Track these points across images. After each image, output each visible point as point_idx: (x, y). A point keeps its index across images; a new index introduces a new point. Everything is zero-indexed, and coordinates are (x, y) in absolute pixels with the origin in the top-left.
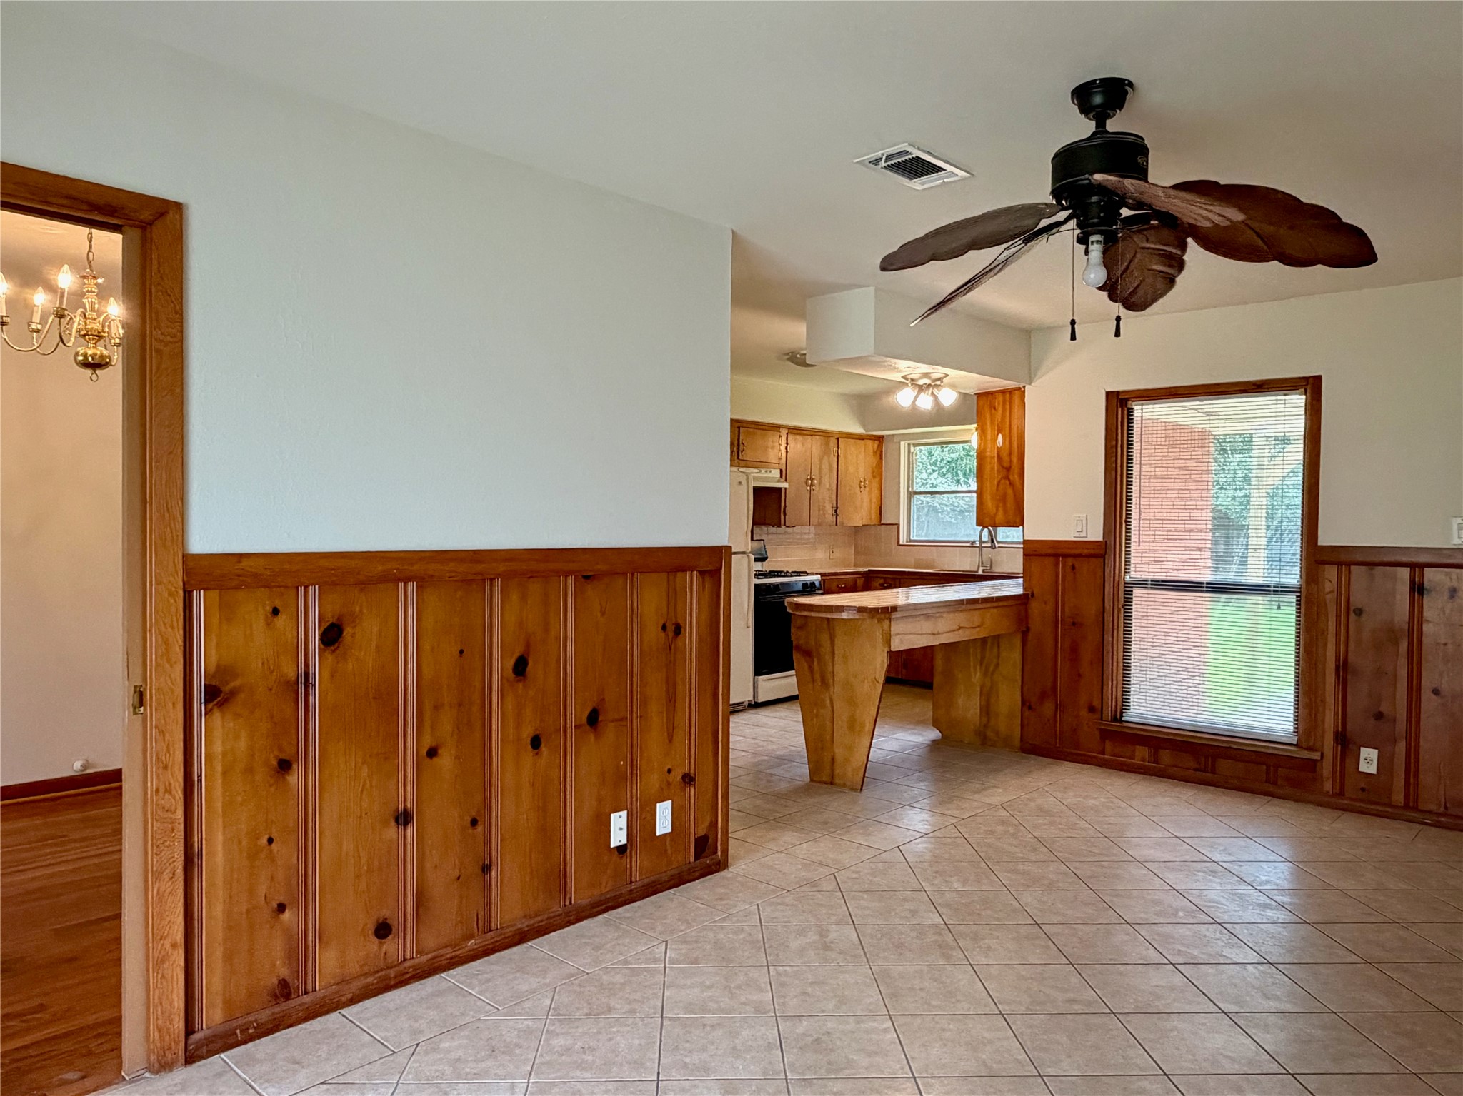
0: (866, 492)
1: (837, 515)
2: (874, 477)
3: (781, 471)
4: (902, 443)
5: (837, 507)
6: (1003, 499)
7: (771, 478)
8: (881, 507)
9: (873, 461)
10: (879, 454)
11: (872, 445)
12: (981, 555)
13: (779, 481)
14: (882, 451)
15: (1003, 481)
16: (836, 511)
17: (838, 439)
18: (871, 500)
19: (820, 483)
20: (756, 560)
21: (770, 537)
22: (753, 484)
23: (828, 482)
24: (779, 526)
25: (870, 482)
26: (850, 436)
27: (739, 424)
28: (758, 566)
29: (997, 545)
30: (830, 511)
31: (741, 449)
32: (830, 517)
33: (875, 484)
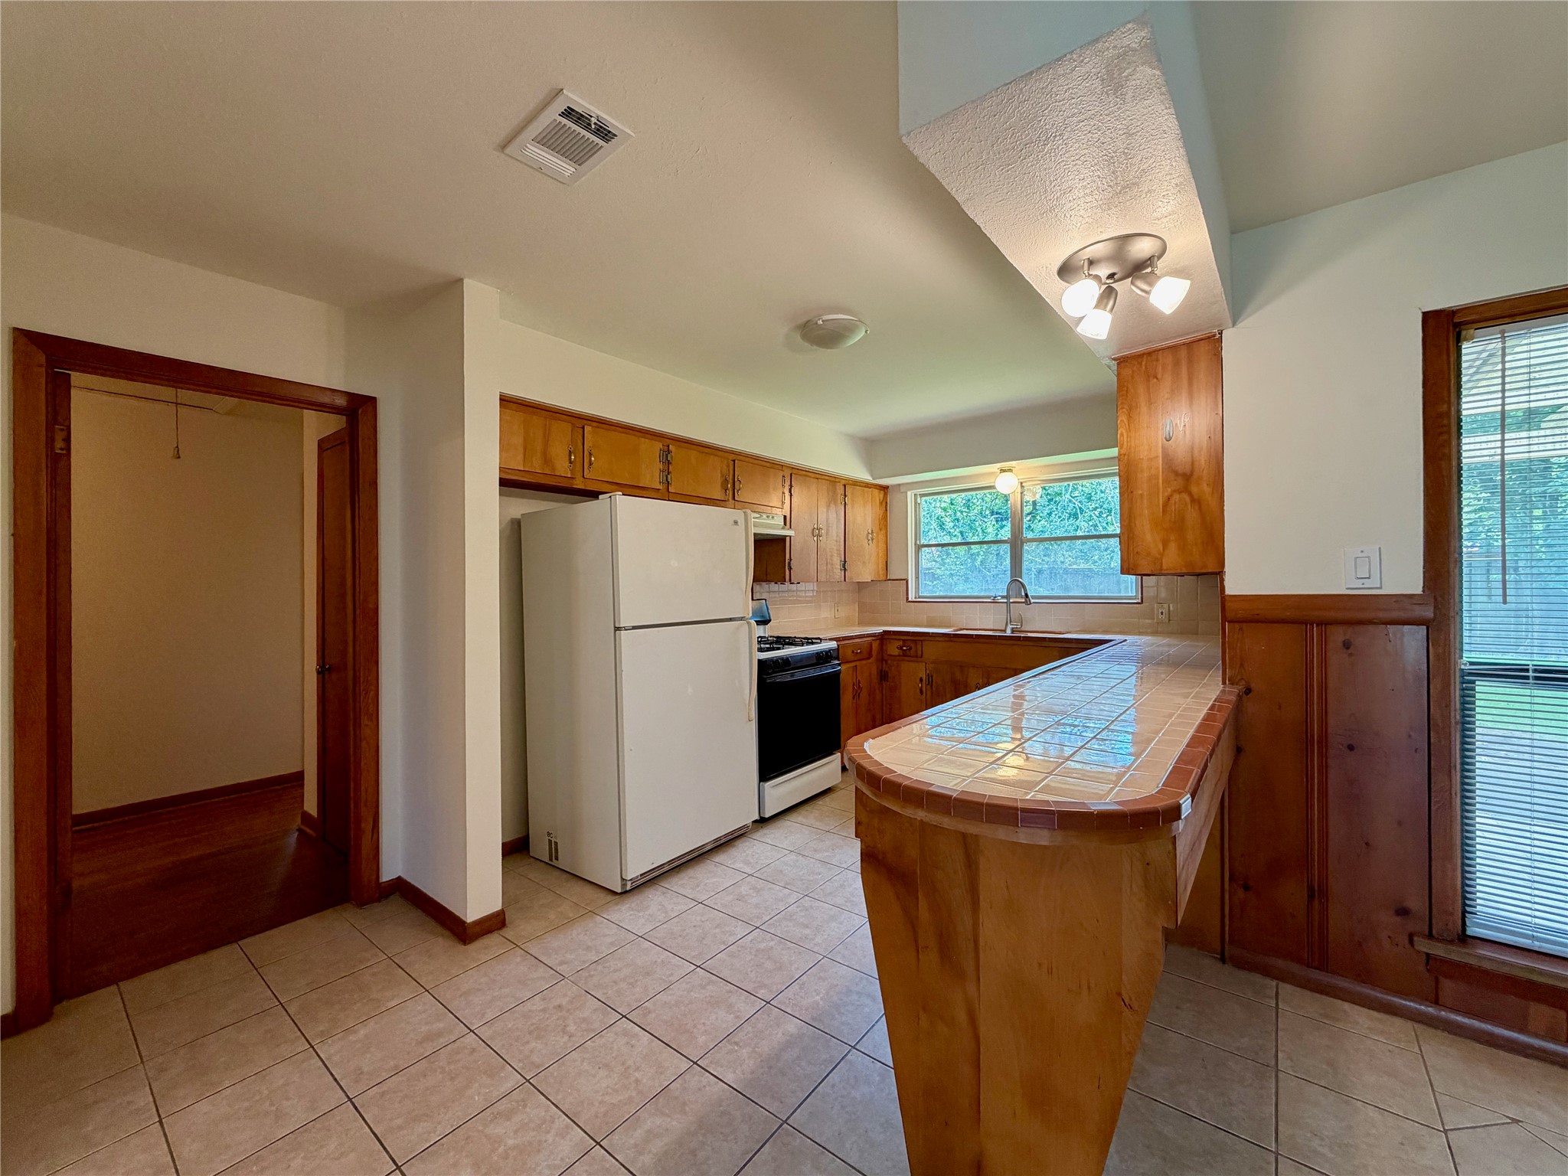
0: (873, 546)
1: (845, 570)
2: (881, 530)
3: (785, 517)
4: (909, 493)
5: (845, 562)
6: (1178, 527)
7: (773, 526)
8: (887, 562)
9: (880, 512)
10: (885, 504)
11: (878, 495)
12: (1009, 611)
13: (783, 528)
14: (886, 503)
15: (1176, 497)
16: (844, 566)
17: (845, 486)
18: (878, 554)
19: (827, 534)
20: (758, 623)
21: (772, 595)
22: (753, 530)
23: (837, 531)
24: (783, 581)
25: (877, 534)
26: (856, 483)
27: (733, 457)
28: (760, 631)
29: (1032, 601)
30: (838, 565)
31: (737, 487)
32: (838, 574)
33: (882, 537)
